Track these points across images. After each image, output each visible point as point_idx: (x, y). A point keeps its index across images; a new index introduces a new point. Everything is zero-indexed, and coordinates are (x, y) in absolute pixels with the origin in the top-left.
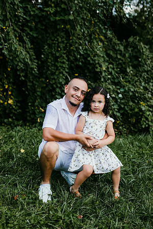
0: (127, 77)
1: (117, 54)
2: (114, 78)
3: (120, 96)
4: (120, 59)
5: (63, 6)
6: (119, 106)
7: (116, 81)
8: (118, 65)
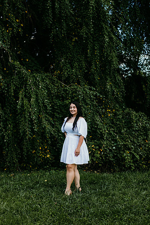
1: (117, 121)
2: (113, 137)
3: (114, 148)
4: (119, 124)
5: (75, 98)
6: (113, 154)
7: (115, 139)
8: (117, 128)
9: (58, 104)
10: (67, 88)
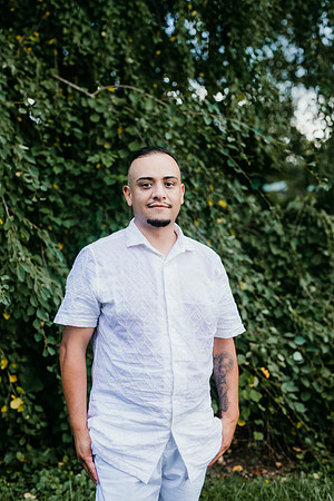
0: (304, 302)
1: (267, 244)
4: (278, 257)
5: (132, 147)
6: (298, 383)
9: (57, 170)
10: (92, 103)
